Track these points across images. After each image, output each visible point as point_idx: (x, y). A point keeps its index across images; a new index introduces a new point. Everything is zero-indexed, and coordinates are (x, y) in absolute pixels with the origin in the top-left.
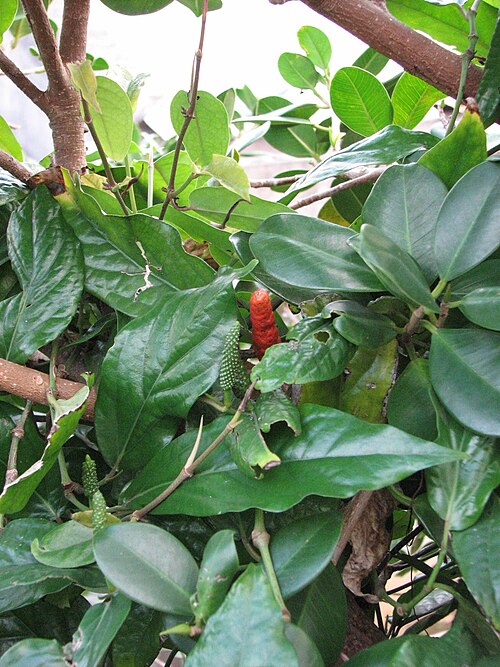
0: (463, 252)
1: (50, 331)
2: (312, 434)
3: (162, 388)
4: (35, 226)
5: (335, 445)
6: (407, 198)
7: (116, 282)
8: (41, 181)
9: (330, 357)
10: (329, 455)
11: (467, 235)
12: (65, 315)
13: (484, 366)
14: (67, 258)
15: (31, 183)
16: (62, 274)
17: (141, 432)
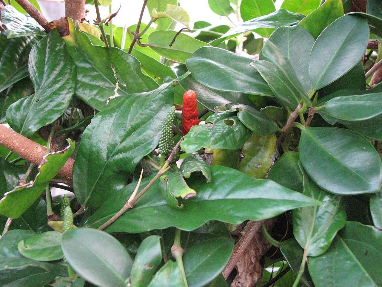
0: (328, 71)
1: (50, 117)
2: (217, 184)
3: (119, 152)
4: (47, 53)
5: (231, 192)
6: (290, 47)
7: (95, 92)
8: (55, 27)
9: (233, 136)
10: (227, 197)
11: (331, 61)
12: (60, 108)
13: (336, 150)
14: (66, 73)
15: (48, 27)
16: (61, 83)
17: (103, 183)
